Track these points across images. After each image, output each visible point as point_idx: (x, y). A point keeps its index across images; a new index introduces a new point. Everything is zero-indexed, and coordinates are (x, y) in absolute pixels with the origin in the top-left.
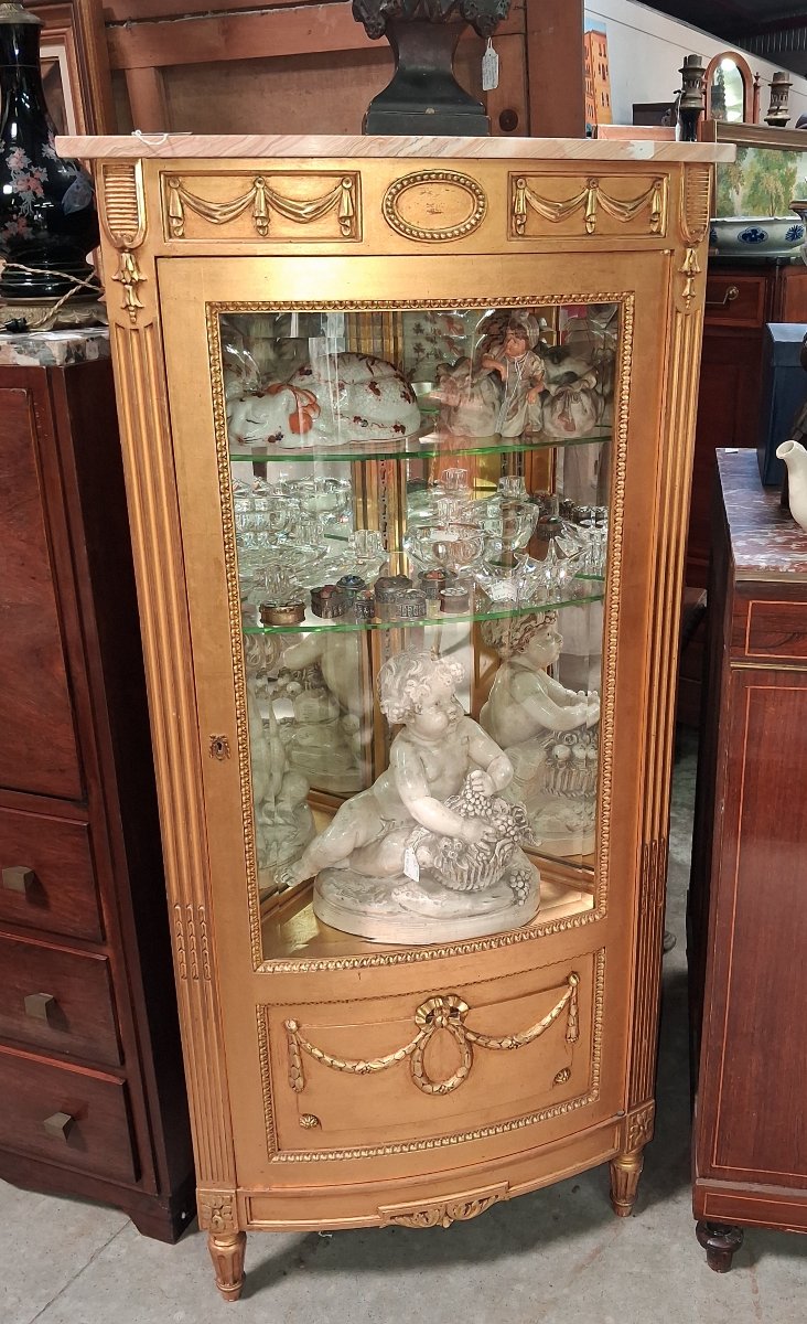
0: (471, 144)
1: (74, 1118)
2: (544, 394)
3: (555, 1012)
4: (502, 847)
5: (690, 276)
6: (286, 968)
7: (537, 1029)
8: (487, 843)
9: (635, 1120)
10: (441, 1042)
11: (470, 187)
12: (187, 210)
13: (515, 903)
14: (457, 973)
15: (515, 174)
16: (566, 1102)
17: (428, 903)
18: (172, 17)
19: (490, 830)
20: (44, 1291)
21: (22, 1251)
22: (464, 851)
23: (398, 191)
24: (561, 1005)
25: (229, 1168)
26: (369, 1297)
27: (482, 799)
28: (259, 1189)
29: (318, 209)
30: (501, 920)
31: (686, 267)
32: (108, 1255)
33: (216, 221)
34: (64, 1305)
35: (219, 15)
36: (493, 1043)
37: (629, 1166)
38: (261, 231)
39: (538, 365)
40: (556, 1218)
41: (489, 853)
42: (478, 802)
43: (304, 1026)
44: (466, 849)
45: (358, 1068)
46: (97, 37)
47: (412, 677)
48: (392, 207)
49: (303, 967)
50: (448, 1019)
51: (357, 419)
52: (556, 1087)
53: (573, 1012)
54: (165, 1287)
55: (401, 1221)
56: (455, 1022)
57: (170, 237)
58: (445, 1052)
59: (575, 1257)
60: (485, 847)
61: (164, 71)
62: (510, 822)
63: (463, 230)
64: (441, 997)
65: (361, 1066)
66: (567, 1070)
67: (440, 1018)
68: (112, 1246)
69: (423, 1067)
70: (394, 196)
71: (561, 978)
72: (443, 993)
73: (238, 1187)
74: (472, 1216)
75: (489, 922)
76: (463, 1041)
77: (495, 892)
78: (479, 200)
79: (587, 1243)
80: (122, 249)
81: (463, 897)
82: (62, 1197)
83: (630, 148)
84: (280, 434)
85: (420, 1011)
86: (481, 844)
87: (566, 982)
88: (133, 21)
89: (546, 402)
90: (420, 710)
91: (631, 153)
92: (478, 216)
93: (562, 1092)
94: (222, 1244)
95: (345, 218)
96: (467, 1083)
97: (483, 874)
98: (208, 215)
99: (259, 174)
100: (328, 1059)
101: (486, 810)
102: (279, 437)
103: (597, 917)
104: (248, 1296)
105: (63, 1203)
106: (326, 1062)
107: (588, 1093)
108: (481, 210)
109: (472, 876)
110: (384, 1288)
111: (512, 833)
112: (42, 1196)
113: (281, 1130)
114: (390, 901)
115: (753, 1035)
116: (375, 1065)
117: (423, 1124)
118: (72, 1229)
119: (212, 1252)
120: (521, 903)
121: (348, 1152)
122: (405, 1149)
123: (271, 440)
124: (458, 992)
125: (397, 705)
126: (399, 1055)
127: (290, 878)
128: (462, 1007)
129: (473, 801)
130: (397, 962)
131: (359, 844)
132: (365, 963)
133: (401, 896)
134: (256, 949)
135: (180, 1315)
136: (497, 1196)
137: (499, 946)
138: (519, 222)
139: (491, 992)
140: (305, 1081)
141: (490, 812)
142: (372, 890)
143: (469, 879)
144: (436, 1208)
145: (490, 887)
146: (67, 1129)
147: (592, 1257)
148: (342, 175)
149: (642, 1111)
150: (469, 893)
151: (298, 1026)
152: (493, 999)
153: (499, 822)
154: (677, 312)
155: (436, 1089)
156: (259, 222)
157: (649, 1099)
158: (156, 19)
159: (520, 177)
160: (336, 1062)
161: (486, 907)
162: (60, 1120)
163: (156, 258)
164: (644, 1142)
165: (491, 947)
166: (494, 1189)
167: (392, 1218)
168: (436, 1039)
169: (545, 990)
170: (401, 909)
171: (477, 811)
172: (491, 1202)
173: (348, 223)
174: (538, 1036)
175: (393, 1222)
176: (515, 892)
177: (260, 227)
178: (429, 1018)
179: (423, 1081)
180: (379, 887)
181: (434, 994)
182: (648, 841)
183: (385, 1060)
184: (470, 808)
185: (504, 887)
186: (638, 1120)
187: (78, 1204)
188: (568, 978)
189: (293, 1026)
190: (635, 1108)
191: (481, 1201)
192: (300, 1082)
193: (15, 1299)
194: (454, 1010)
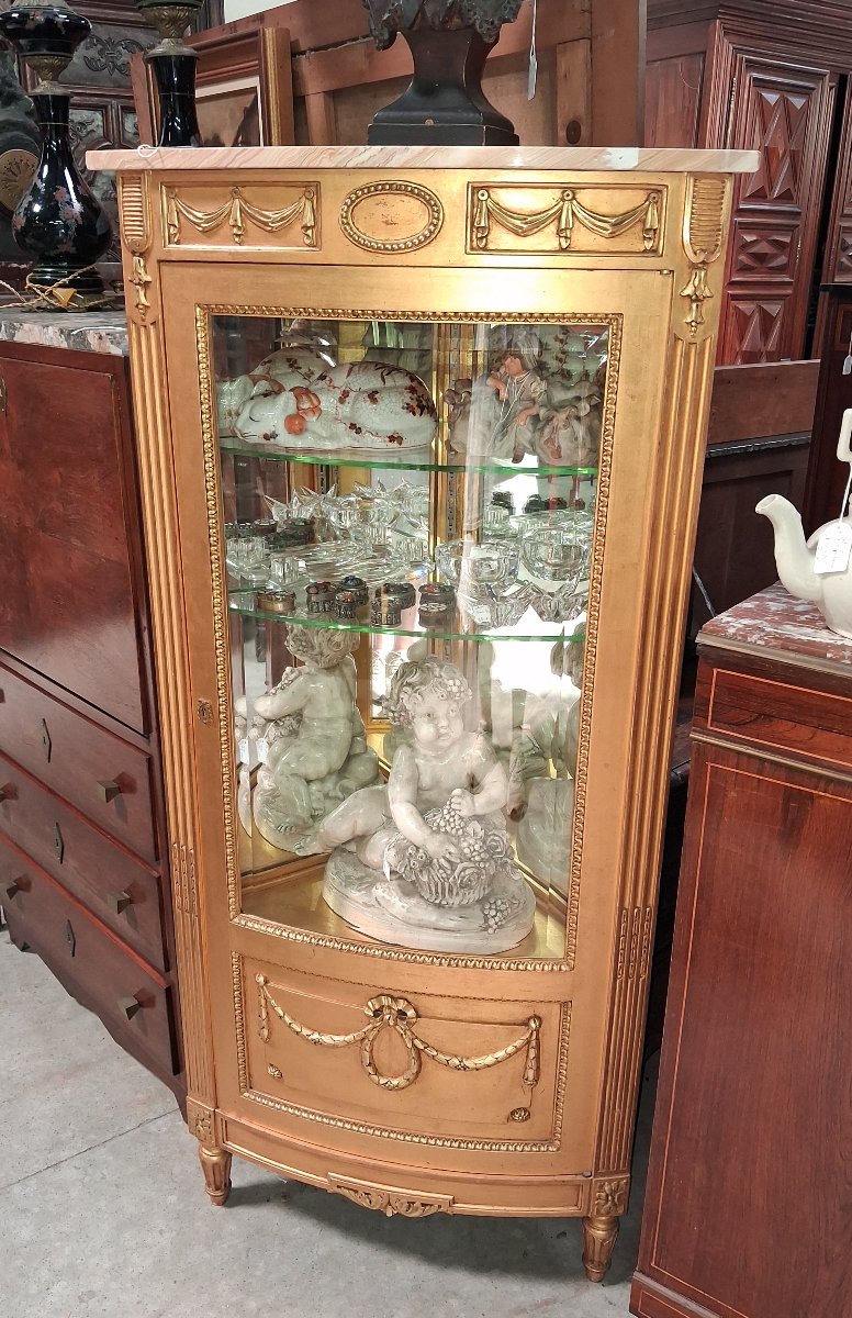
0: (420, 153)
1: (140, 1005)
2: (536, 418)
3: (510, 1049)
4: (464, 870)
5: (693, 301)
6: (256, 926)
7: (489, 1060)
8: (449, 861)
9: (601, 1187)
10: (390, 1039)
11: (425, 199)
12: (182, 218)
13: (486, 929)
14: (406, 979)
15: (475, 185)
16: (521, 1141)
17: (398, 904)
18: (336, 45)
19: (452, 849)
20: (93, 1137)
21: (97, 1099)
22: (428, 864)
23: (353, 202)
24: (518, 1043)
25: (210, 1090)
26: (322, 1251)
27: (456, 817)
28: (232, 1116)
29: (283, 219)
30: (466, 941)
31: (689, 291)
32: (152, 1128)
33: (200, 229)
34: (101, 1154)
35: (367, 39)
36: (441, 1057)
37: (599, 1232)
38: (237, 239)
39: (537, 387)
40: (525, 1254)
41: (449, 872)
42: (452, 820)
43: (271, 984)
44: (431, 861)
45: (312, 1037)
46: (280, 67)
47: (409, 684)
48: (346, 218)
49: (269, 929)
50: (395, 1020)
51: (353, 426)
52: (514, 1124)
53: (532, 1053)
54: (176, 1170)
55: (346, 1192)
56: (402, 1024)
57: (169, 243)
58: (395, 1050)
59: (522, 1298)
60: (446, 865)
61: (334, 96)
62: (477, 847)
63: (416, 241)
64: (392, 997)
65: (316, 1036)
66: (525, 1110)
67: (388, 1017)
68: (160, 1121)
69: (372, 1057)
70: (349, 207)
71: (522, 1017)
72: (396, 995)
73: (218, 1108)
74: (413, 1215)
75: (452, 939)
76: (410, 1045)
77: (464, 912)
78: (433, 211)
79: (542, 1291)
80: (134, 253)
81: (430, 908)
82: (148, 1068)
83: (607, 157)
84: (274, 432)
85: (370, 1003)
86: (442, 861)
87: (526, 1023)
88: (311, 50)
89: (540, 426)
90: (413, 717)
91: (609, 161)
92: (432, 228)
93: (518, 1129)
94: (206, 1152)
95: (308, 228)
96: (416, 1087)
97: (451, 891)
98: (194, 222)
99: (236, 184)
100: (288, 1019)
101: (457, 830)
102: (274, 436)
103: (563, 967)
104: (230, 1206)
105: (146, 1073)
106: (285, 1022)
107: (549, 1141)
108: (435, 221)
109: (440, 891)
110: (338, 1249)
111: (477, 858)
112: (135, 1061)
113: (253, 1072)
114: (369, 893)
115: (697, 1142)
116: (326, 1039)
117: (373, 1111)
118: (140, 1096)
119: (200, 1155)
120: (491, 931)
121: (306, 1111)
122: (354, 1128)
123: (266, 437)
124: (410, 997)
125: (393, 708)
126: (349, 1038)
127: (301, 847)
128: (411, 1013)
129: (447, 817)
130: (349, 951)
131: (359, 832)
132: (320, 942)
133: (379, 891)
134: (233, 900)
135: (172, 1199)
136: (440, 1207)
137: (449, 965)
138: (479, 235)
139: (443, 1008)
140: (270, 1033)
141: (460, 832)
142: (361, 878)
143: (437, 892)
144: (380, 1194)
145: (461, 907)
146: (131, 1012)
147: (538, 1306)
148: (307, 185)
149: (613, 1180)
150: (440, 906)
151: (266, 982)
152: (444, 1015)
153: (465, 844)
154: (677, 339)
155: (382, 1081)
156: (235, 231)
157: (622, 1172)
158: (325, 48)
159: (482, 188)
160: (294, 1026)
161: (451, 924)
162: (132, 1002)
163: (159, 262)
164: (613, 1214)
165: (440, 964)
166: (439, 1197)
167: (338, 1187)
168: (384, 1034)
169: (501, 1024)
170: (375, 903)
171: (448, 828)
172: (433, 1210)
173: (309, 232)
174: (489, 1066)
175: (338, 1190)
176: (486, 920)
177: (237, 235)
178: (377, 1013)
179: (370, 1070)
180: (367, 876)
181: (386, 992)
182: (627, 905)
183: (336, 1038)
184: (442, 824)
185: (477, 910)
186: (607, 1188)
187: (156, 1078)
188: (529, 1019)
189: (261, 979)
190: (603, 1175)
191: (423, 1205)
192: (265, 1032)
193: (70, 1134)
194: (402, 1014)
